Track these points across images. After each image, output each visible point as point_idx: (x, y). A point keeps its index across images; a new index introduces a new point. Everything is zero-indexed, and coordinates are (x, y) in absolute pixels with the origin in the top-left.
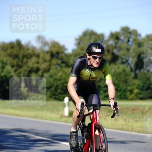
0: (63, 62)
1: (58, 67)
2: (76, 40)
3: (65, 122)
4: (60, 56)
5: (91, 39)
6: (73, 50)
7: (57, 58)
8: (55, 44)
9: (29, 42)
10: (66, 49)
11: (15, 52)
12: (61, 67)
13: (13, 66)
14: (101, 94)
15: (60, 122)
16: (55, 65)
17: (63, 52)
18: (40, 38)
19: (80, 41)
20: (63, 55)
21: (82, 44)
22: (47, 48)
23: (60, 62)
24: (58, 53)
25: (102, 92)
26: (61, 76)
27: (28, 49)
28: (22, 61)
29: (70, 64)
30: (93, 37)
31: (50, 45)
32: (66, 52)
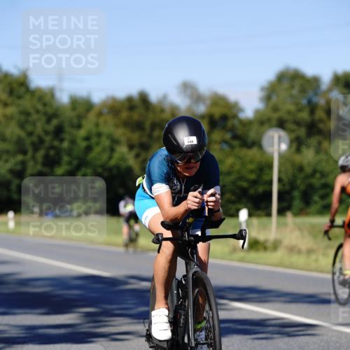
0: (235, 137)
1: (225, 147)
2: (262, 89)
3: (241, 260)
4: (230, 123)
5: (292, 87)
6: (257, 112)
7: (224, 128)
8: (218, 100)
9: (165, 97)
10: (242, 110)
11: (136, 116)
12: (232, 147)
13: (131, 147)
14: (316, 202)
15: (231, 260)
16: (220, 143)
17: (235, 116)
18: (187, 87)
19: (270, 92)
20: (236, 122)
21: (274, 99)
22: (201, 109)
23: (228, 136)
24: (224, 118)
25: (316, 198)
26: (232, 166)
27: (162, 111)
28: (150, 136)
29: (249, 140)
30: (297, 83)
31: (208, 102)
32: (242, 116)
